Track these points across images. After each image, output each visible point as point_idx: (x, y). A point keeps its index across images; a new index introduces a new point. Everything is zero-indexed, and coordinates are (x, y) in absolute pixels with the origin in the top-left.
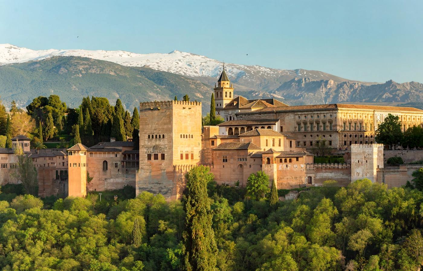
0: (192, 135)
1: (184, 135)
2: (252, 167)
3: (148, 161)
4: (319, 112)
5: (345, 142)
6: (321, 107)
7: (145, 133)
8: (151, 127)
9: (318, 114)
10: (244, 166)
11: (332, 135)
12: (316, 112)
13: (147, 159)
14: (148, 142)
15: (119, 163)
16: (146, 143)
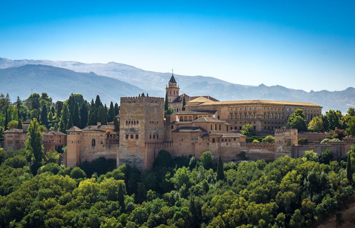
0: (158, 122)
1: (152, 121)
2: (202, 144)
3: (126, 139)
4: (246, 106)
5: (265, 127)
6: (248, 102)
7: (124, 120)
8: (129, 115)
9: (245, 107)
10: (196, 144)
11: (256, 122)
12: (244, 106)
13: (125, 138)
14: (126, 125)
15: (104, 141)
16: (125, 126)
